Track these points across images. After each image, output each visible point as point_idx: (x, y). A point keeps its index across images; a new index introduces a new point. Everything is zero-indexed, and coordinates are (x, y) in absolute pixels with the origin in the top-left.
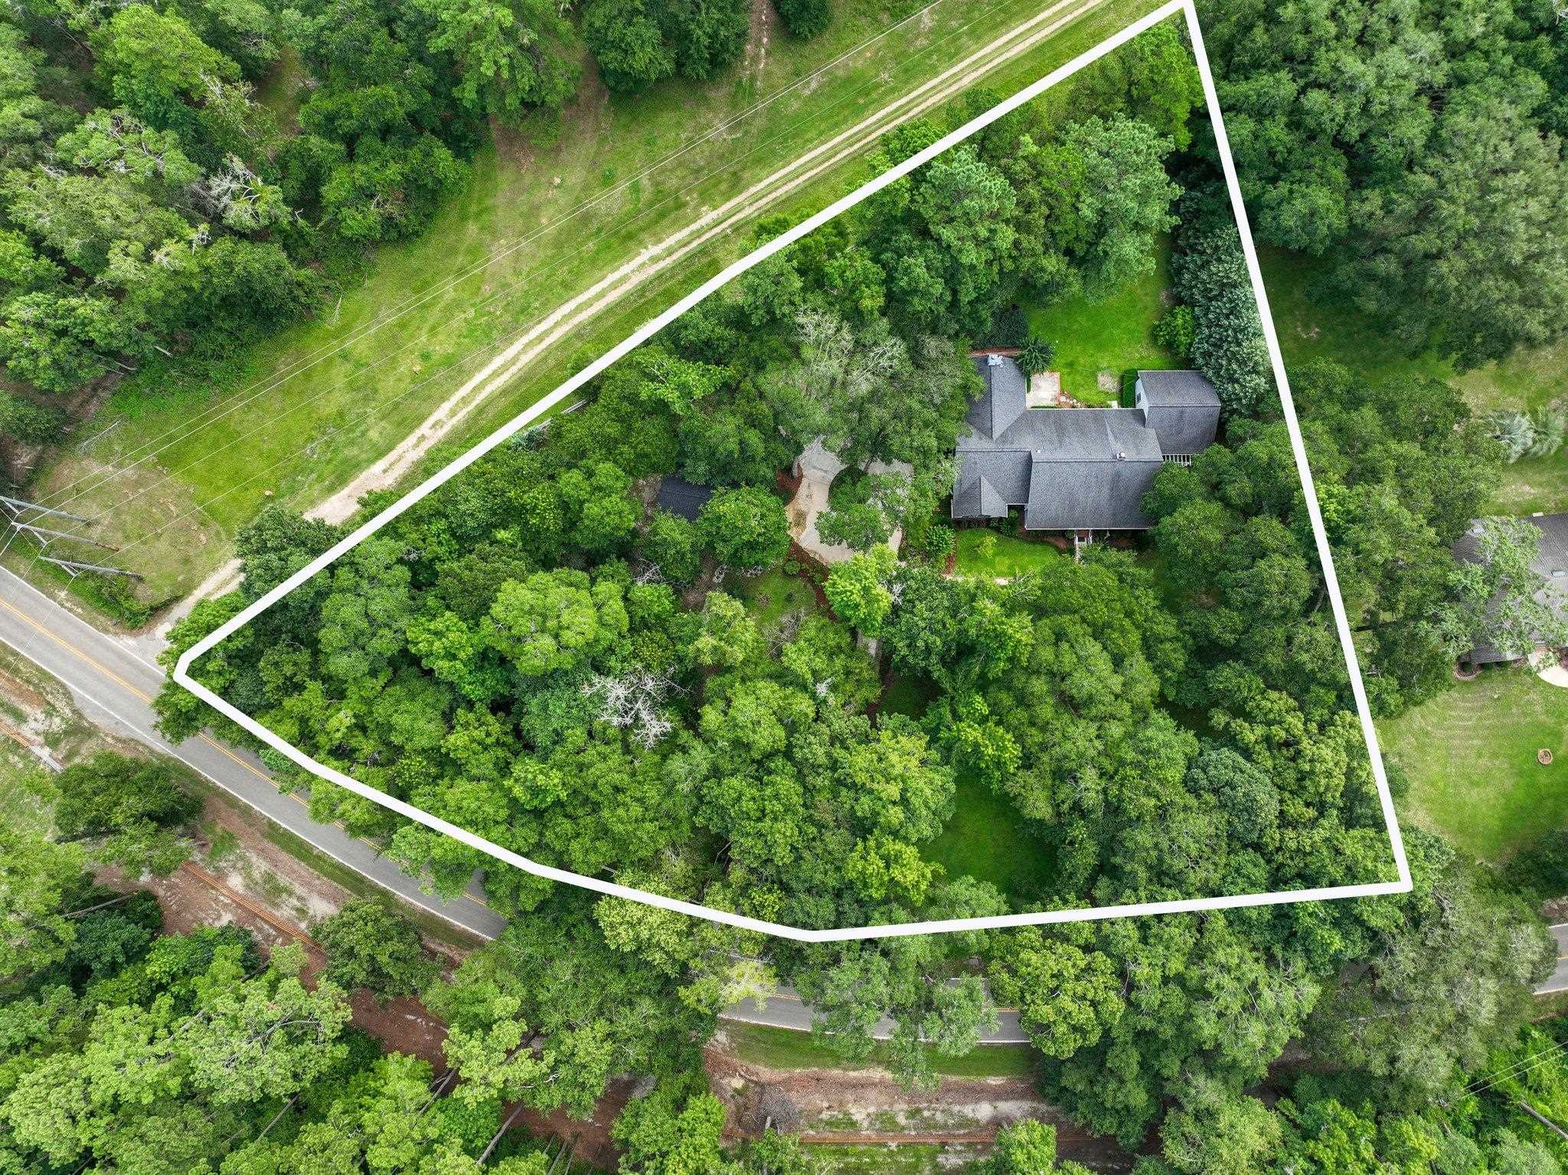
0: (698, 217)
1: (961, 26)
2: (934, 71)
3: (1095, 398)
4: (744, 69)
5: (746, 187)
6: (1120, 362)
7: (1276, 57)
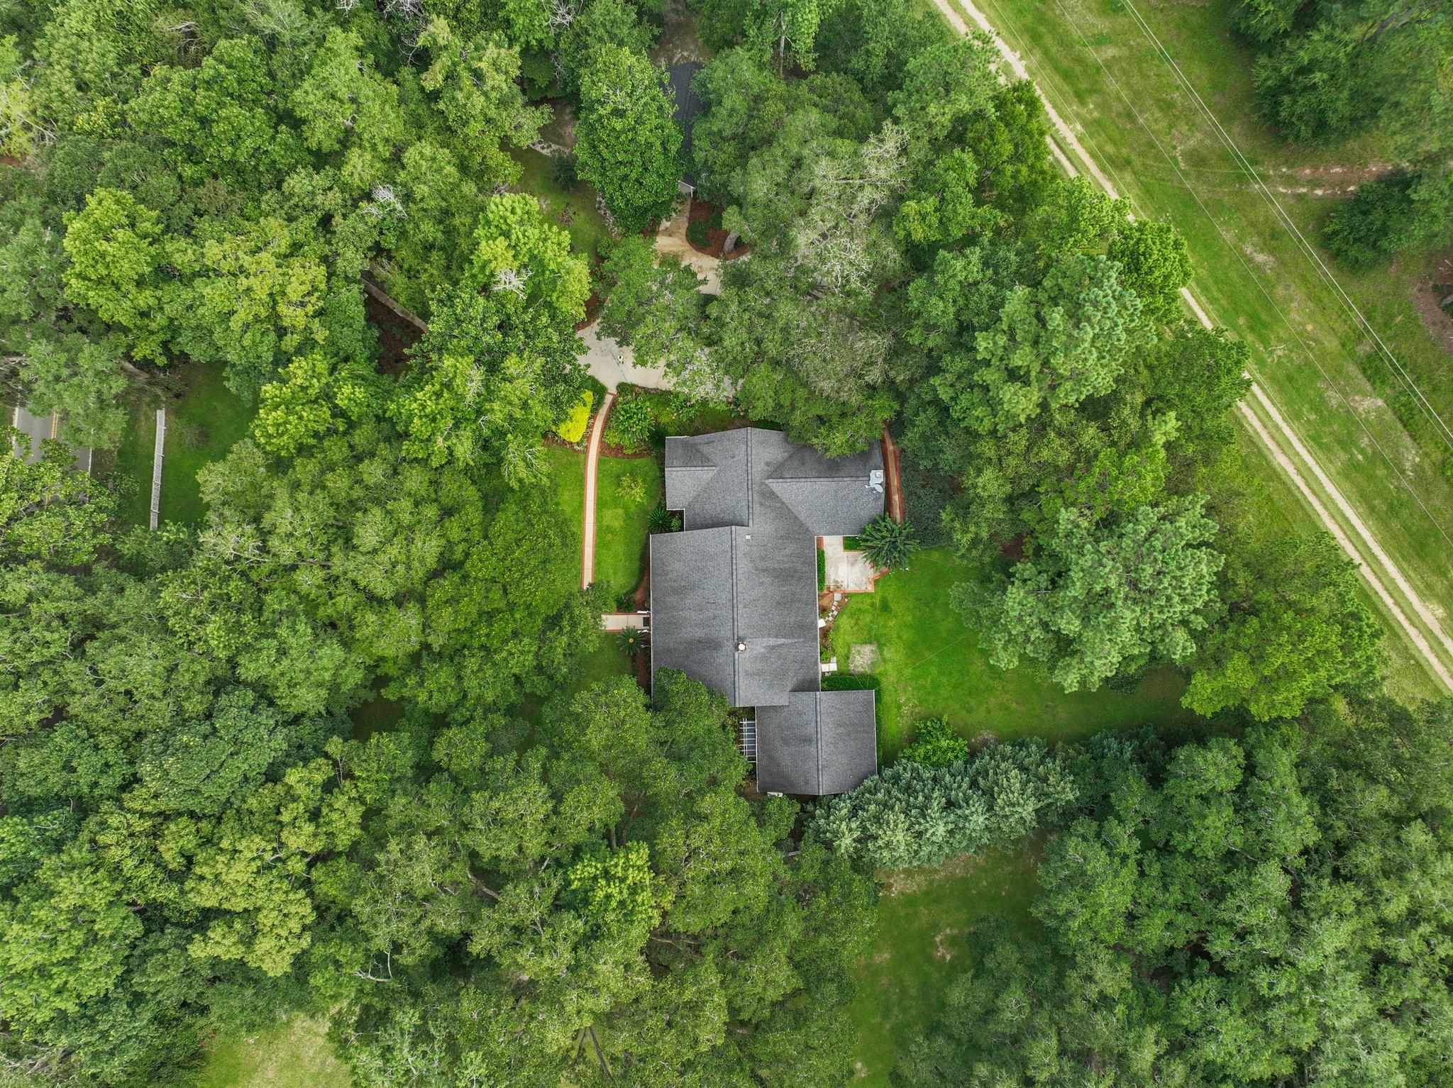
0: (1066, 119)
1: (1362, 451)
2: (1294, 416)
3: (839, 641)
4: (1276, 168)
5: (1110, 178)
6: (893, 677)
7: (1341, 831)
